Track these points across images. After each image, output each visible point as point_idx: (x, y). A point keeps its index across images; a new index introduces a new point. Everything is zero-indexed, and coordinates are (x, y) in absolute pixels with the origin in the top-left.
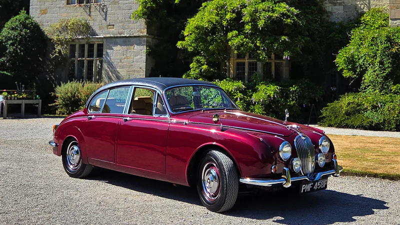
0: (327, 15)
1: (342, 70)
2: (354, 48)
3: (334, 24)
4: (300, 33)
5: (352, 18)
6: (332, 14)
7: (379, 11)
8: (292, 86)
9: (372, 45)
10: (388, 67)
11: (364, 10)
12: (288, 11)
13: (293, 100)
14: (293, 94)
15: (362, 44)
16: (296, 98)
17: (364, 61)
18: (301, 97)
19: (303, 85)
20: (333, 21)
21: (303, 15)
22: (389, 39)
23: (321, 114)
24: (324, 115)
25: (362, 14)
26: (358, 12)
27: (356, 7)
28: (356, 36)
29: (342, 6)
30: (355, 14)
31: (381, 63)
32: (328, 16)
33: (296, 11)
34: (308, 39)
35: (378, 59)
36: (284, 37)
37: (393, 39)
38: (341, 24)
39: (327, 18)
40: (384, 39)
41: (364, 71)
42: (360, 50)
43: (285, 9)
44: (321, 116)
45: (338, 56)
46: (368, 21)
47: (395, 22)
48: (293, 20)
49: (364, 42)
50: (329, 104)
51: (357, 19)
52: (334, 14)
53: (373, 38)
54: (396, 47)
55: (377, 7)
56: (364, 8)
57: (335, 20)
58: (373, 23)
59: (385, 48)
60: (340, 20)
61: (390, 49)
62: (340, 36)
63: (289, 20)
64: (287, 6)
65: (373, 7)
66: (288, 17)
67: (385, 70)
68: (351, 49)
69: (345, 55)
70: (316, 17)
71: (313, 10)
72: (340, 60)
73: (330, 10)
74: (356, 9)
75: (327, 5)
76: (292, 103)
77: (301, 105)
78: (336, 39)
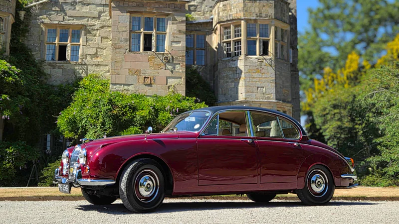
0: (45, 77)
1: (64, 131)
2: (76, 110)
3: (53, 86)
4: (19, 93)
5: (70, 82)
6: (51, 77)
7: (96, 77)
8: (9, 148)
9: (95, 107)
10: (110, 128)
11: (83, 75)
12: (10, 69)
13: (9, 162)
14: (9, 155)
15: (84, 105)
16: (12, 160)
17: (86, 122)
18: (18, 159)
19: (20, 146)
20: (51, 84)
21: (23, 75)
22: (110, 102)
23: (42, 174)
24: (45, 175)
25: (81, 79)
26: (76, 76)
27: (74, 72)
28: (78, 98)
29: (61, 70)
30: (74, 78)
31: (103, 124)
32: (46, 79)
33: (17, 70)
34: (28, 99)
35: (101, 120)
36: (5, 96)
37: (114, 102)
38: (60, 87)
39: (45, 81)
40: (106, 101)
41: (85, 132)
42: (82, 112)
43: (6, 67)
44: (42, 177)
45: (59, 117)
46: (87, 85)
47: (115, 86)
48: (15, 79)
49: (86, 104)
50: (50, 164)
51: (77, 83)
52: (52, 76)
53: (96, 100)
54: (117, 110)
55: (94, 73)
56: (82, 73)
57: (53, 83)
58: (92, 88)
59: (107, 110)
60: (58, 83)
61: (111, 111)
62: (59, 98)
63: (11, 79)
64: (8, 64)
65: (91, 72)
66: (10, 75)
67: (105, 130)
68: (72, 111)
69: (67, 116)
70: (35, 78)
71: (33, 71)
72: (62, 121)
73: (49, 72)
74: (74, 73)
75: (45, 67)
76: (8, 165)
77: (16, 168)
78: (55, 101)
